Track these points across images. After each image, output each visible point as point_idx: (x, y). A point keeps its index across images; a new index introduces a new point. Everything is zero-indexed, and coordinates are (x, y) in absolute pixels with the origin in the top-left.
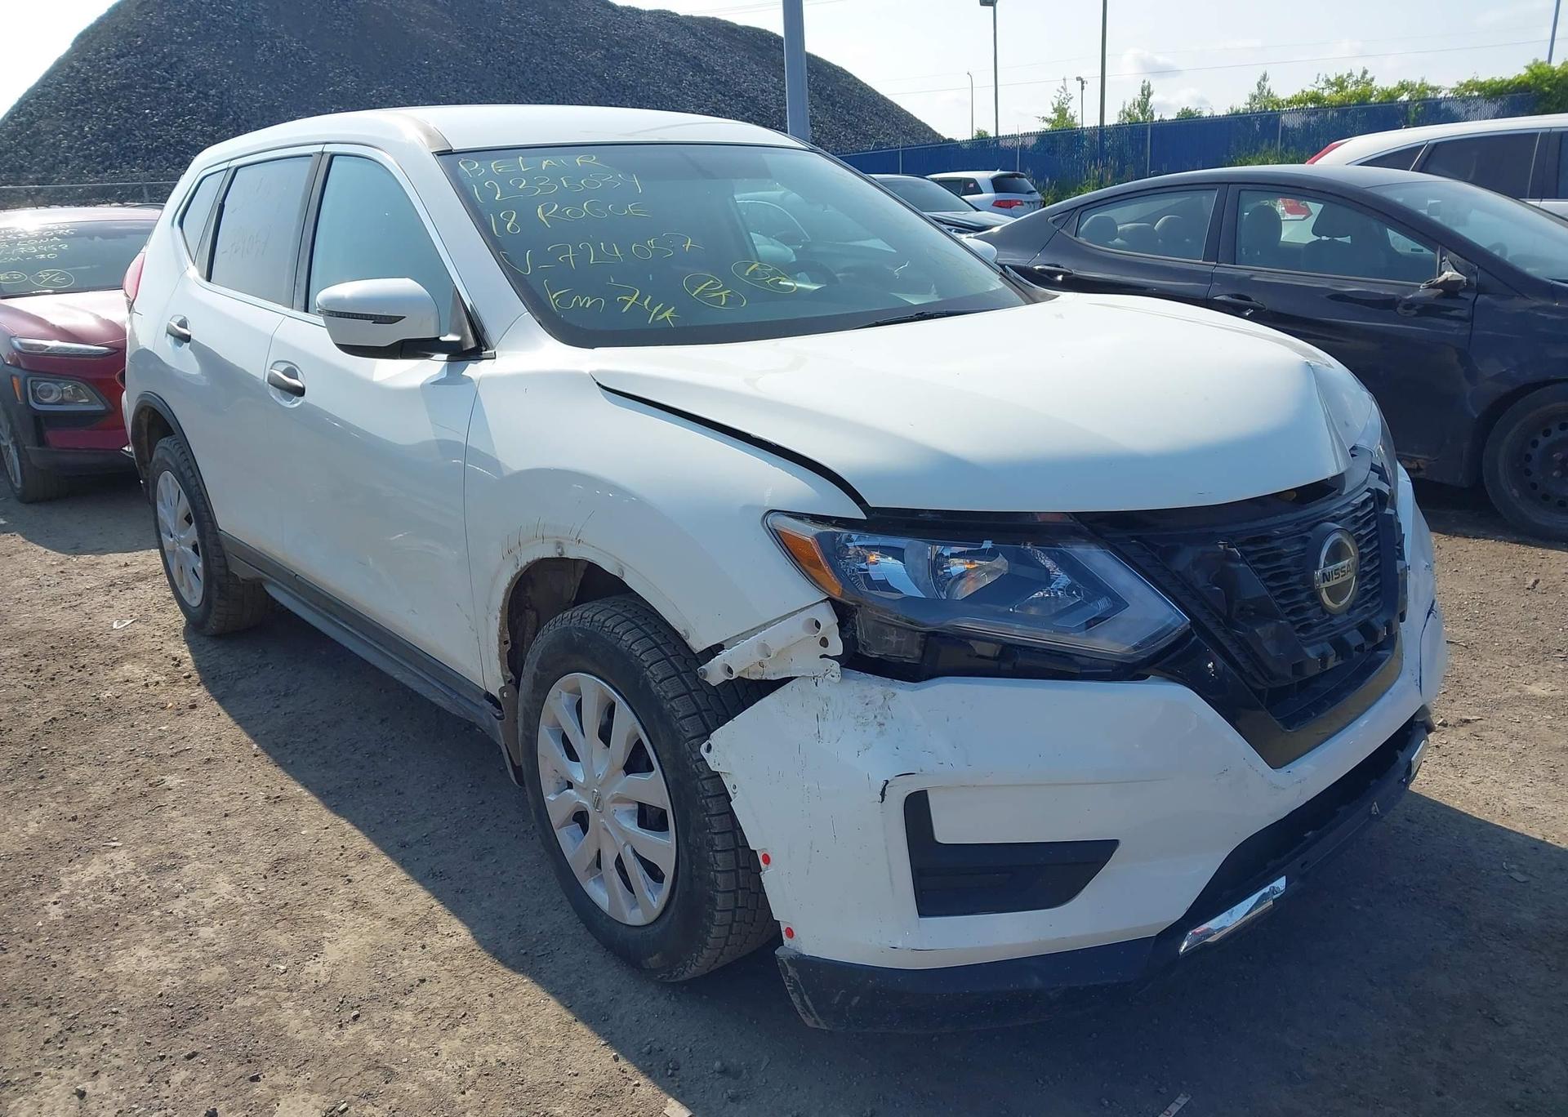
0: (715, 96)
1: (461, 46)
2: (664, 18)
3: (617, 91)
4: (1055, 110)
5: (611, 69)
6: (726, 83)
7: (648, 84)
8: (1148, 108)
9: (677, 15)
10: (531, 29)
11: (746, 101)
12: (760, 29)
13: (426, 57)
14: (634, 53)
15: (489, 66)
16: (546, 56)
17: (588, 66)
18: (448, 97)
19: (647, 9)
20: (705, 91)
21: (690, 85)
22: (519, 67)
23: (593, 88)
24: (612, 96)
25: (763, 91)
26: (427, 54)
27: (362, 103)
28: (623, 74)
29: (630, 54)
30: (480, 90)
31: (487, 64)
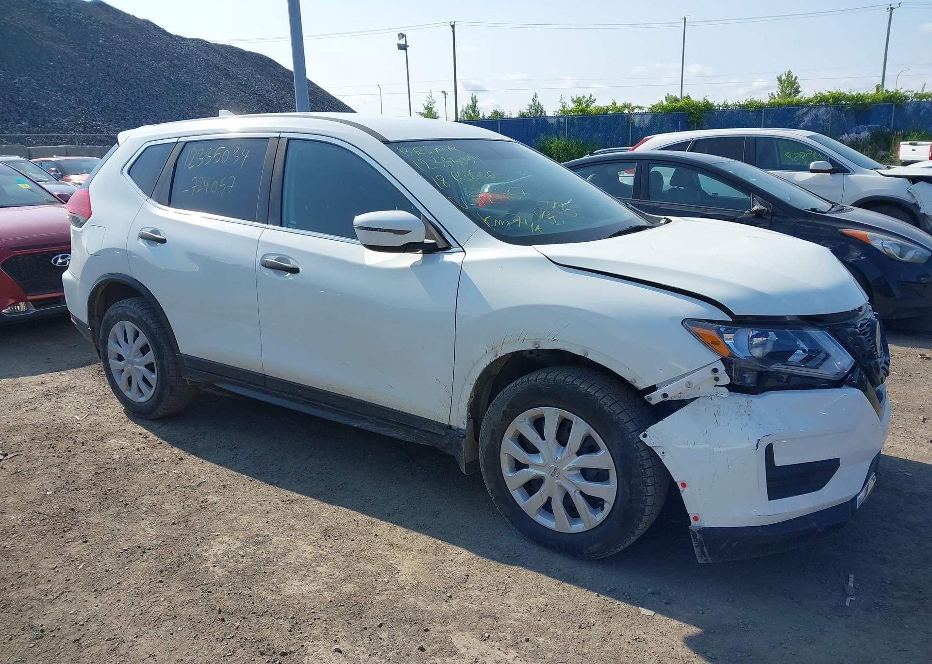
0: (240, 93)
1: (74, 54)
2: (200, 43)
3: (180, 87)
4: (426, 108)
5: (174, 73)
6: (245, 85)
7: (199, 84)
8: (476, 109)
9: (208, 42)
10: (120, 46)
11: (259, 97)
12: (258, 54)
13: (51, 60)
14: (188, 64)
15: (94, 68)
16: (132, 63)
17: (159, 70)
18: (69, 86)
19: (189, 37)
20: (234, 90)
21: (224, 86)
22: (114, 69)
23: (165, 85)
24: (177, 90)
25: (267, 91)
26: (52, 58)
27: (9, 87)
28: (182, 77)
29: (185, 65)
30: (90, 82)
31: (93, 66)
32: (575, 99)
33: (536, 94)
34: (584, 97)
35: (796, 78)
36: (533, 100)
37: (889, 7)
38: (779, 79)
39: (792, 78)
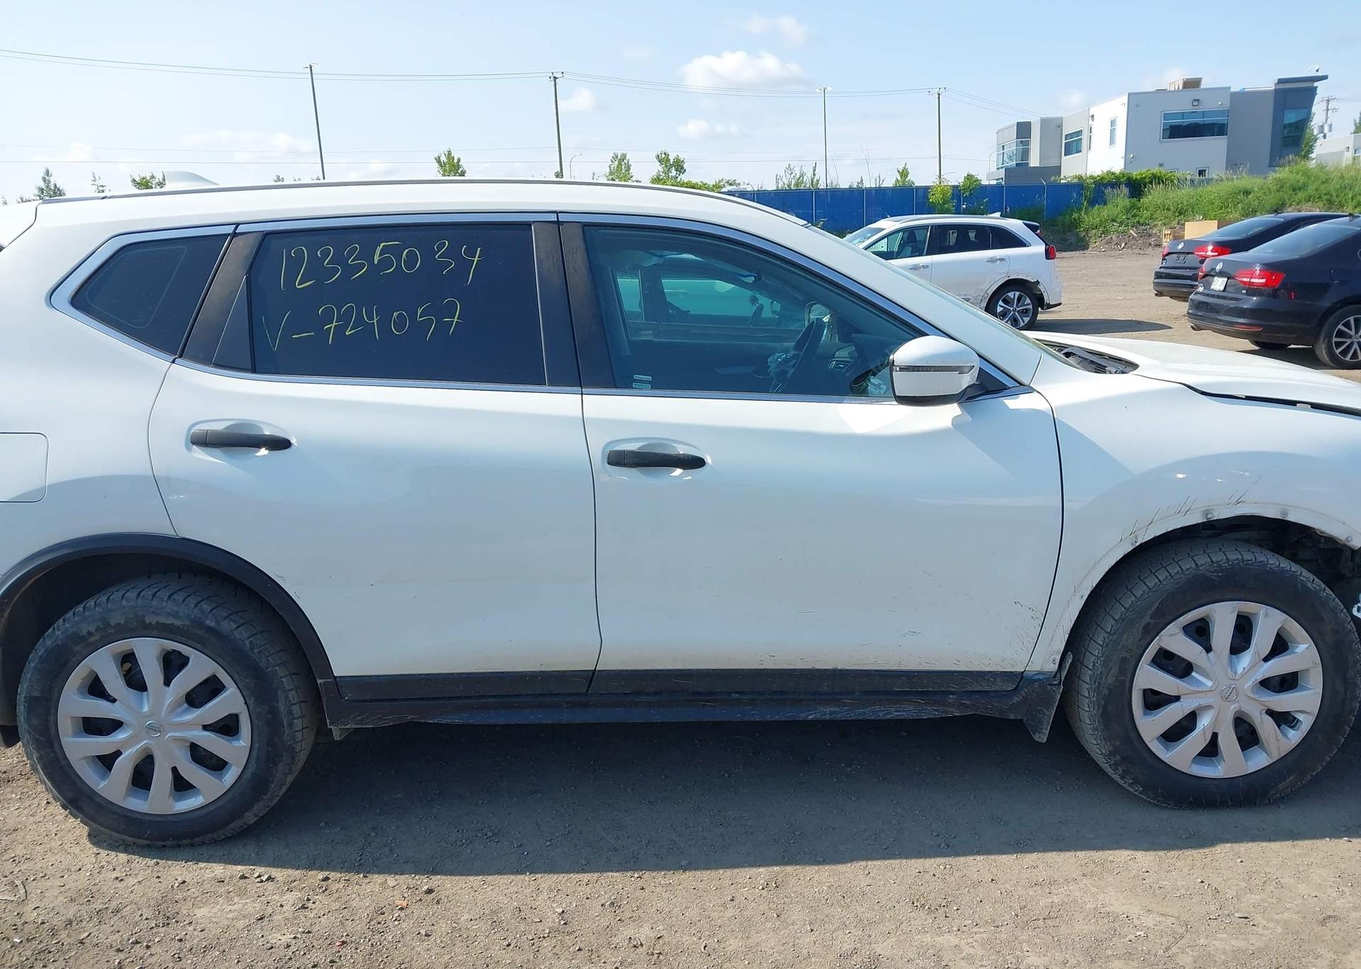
32: (138, 179)
33: (47, 173)
34: (153, 177)
35: (459, 160)
36: (44, 179)
37: (551, 75)
38: (438, 160)
39: (453, 160)
